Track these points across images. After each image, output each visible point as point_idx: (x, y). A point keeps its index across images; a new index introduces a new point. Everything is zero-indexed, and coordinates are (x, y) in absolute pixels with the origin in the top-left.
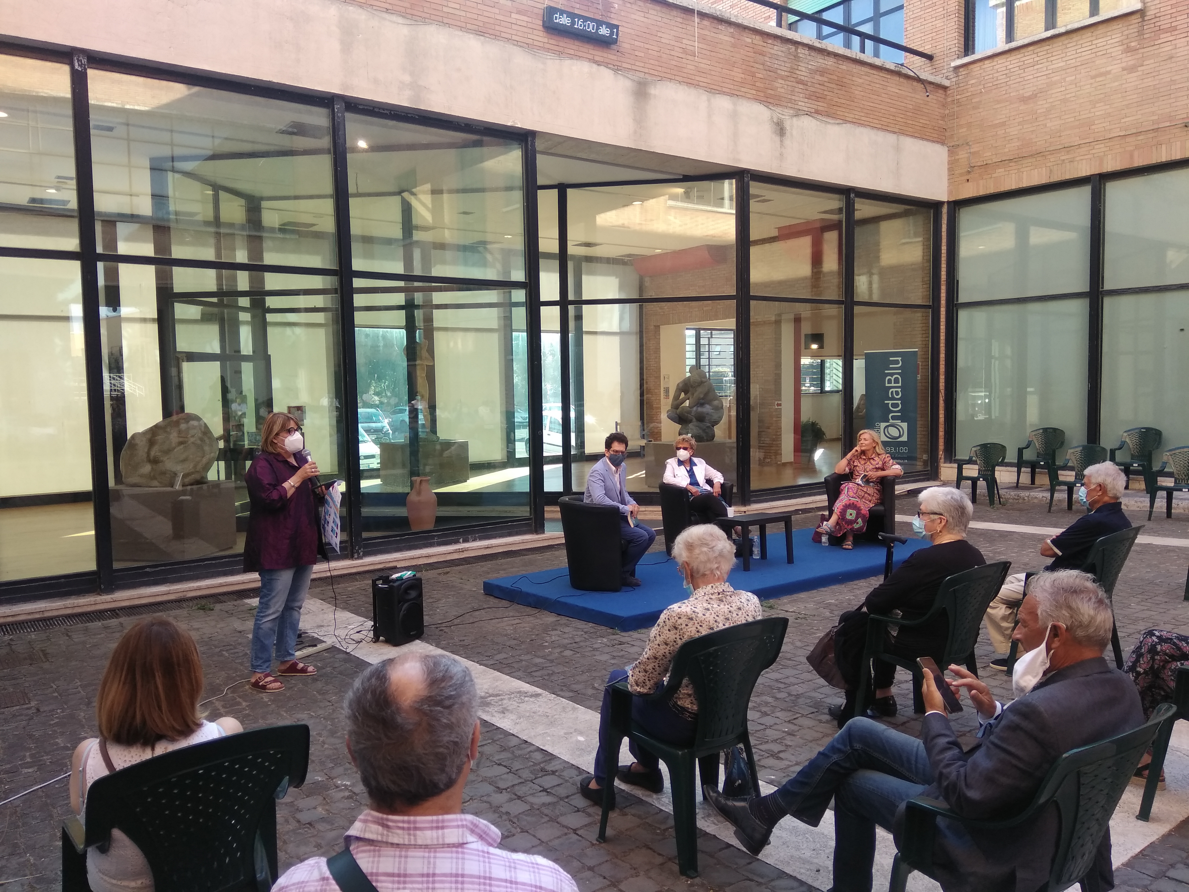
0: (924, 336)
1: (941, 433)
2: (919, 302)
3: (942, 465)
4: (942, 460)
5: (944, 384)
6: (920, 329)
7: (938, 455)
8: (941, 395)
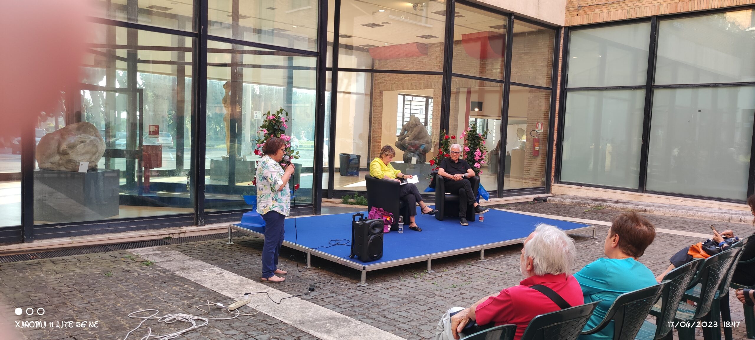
0: (546, 106)
1: (553, 165)
2: (544, 86)
3: (553, 184)
4: (553, 182)
5: (556, 136)
6: (544, 102)
7: (550, 178)
8: (554, 143)
